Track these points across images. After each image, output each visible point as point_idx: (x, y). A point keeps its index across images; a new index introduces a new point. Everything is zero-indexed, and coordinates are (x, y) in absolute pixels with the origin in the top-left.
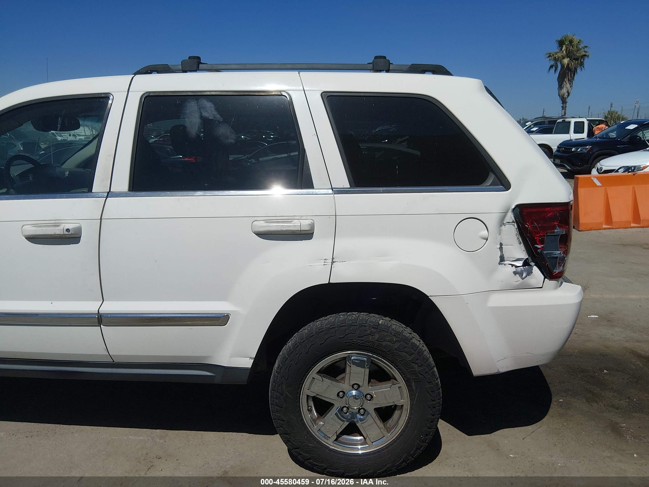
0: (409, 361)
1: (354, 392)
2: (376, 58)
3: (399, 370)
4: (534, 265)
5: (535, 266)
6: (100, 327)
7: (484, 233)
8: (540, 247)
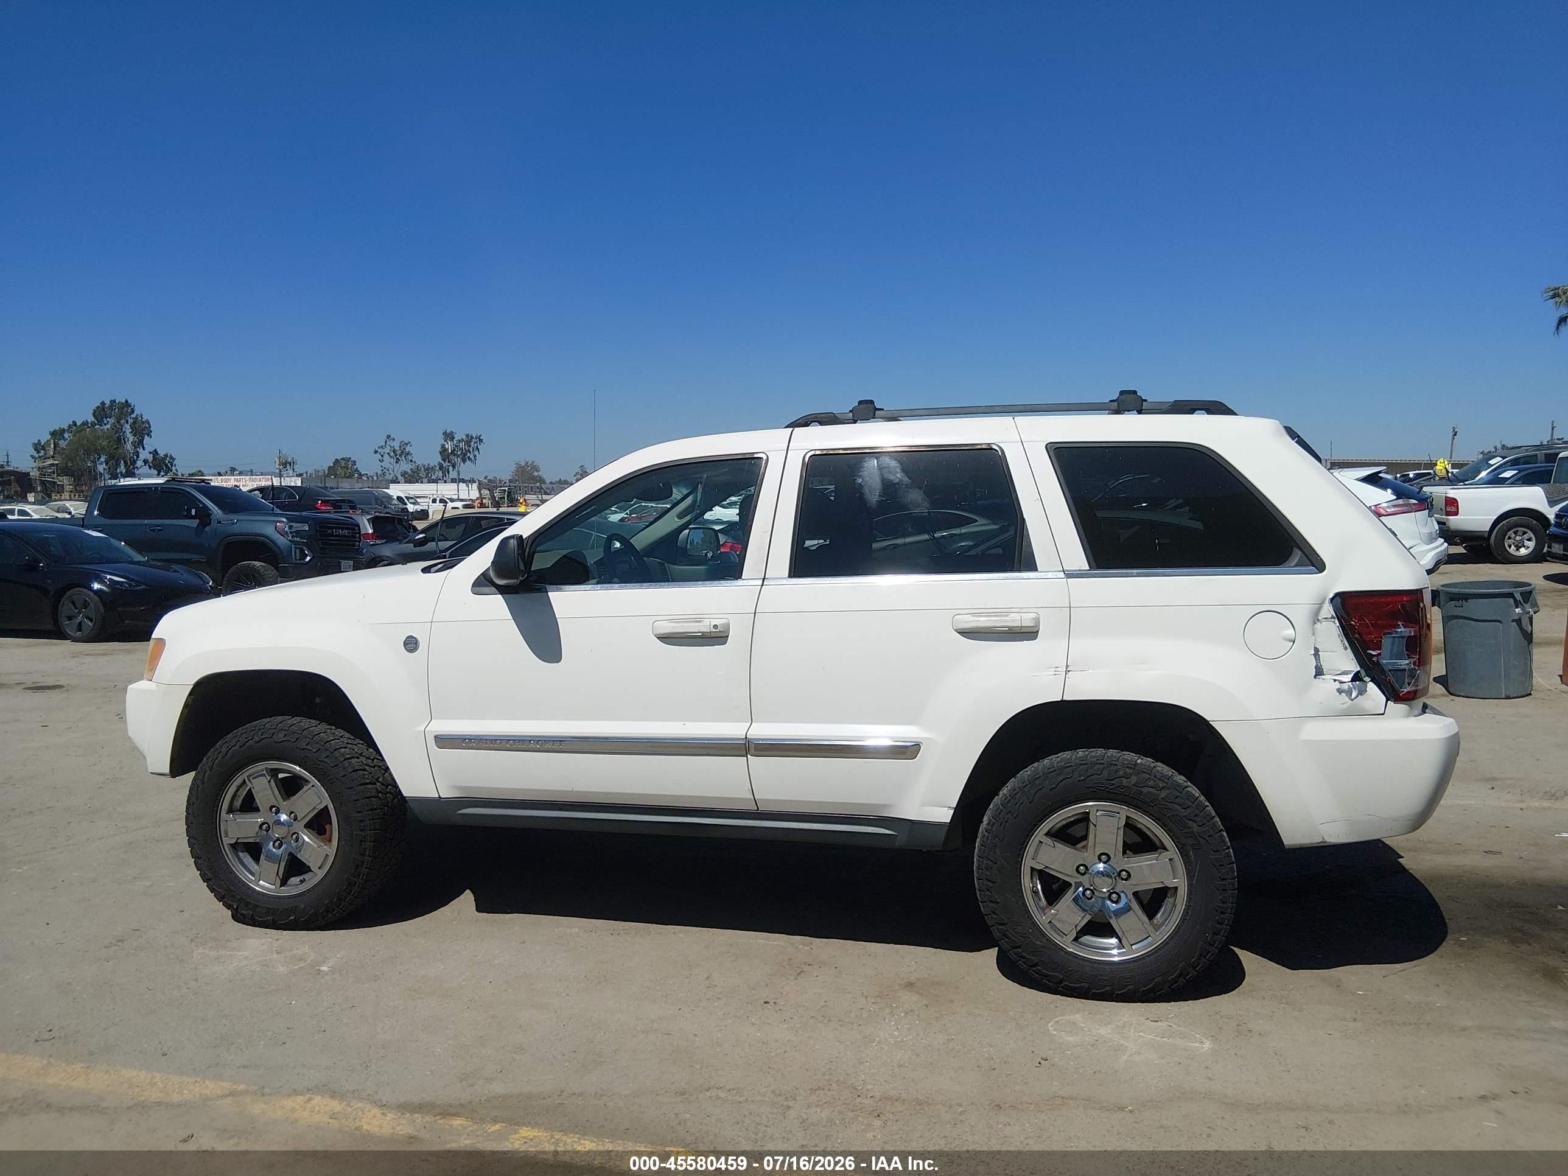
0: (1184, 816)
1: (1101, 866)
2: (1122, 393)
3: (1169, 831)
4: (1370, 681)
5: (1370, 683)
6: (746, 758)
7: (1290, 632)
8: (1376, 653)
